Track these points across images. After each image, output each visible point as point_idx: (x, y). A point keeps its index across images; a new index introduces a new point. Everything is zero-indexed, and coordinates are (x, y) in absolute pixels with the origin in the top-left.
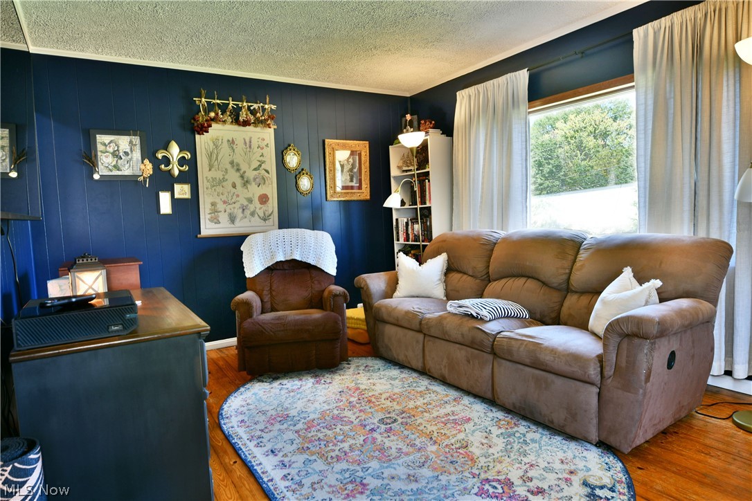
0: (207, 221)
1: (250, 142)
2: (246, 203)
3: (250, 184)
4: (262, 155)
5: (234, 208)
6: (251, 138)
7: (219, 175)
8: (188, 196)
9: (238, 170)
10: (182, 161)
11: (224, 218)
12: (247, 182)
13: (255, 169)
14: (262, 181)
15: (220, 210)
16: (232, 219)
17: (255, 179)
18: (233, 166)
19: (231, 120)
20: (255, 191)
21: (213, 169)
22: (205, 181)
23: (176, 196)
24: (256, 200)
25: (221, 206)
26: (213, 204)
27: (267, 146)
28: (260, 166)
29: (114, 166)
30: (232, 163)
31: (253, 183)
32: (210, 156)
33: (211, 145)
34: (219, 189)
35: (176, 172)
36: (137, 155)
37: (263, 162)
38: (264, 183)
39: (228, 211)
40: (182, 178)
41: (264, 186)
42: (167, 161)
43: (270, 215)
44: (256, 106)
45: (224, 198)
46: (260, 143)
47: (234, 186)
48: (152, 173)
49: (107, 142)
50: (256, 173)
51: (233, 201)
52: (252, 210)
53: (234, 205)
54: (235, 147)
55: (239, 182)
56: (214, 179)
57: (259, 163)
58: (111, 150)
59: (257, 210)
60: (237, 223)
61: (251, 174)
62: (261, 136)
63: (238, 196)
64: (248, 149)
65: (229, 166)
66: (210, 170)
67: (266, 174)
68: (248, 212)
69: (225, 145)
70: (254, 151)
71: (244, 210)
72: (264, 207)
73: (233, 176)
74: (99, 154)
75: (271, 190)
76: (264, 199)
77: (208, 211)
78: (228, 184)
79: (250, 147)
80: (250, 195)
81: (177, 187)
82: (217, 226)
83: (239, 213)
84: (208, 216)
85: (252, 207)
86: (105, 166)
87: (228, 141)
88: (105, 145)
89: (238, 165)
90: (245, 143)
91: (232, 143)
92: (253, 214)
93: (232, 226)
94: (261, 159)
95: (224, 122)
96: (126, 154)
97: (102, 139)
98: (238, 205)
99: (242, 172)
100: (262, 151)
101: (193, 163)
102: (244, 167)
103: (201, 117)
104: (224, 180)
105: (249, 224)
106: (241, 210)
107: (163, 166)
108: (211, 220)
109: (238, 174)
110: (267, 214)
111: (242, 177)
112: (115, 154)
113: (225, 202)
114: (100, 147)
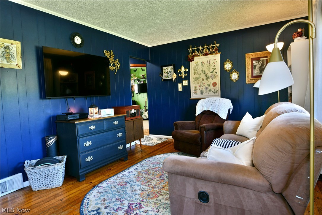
0: (193, 93)
1: (210, 61)
2: (207, 86)
3: (209, 79)
4: (214, 66)
5: (203, 88)
6: (210, 60)
7: (197, 76)
8: (187, 84)
9: (205, 73)
10: (185, 72)
11: (199, 92)
12: (208, 78)
13: (211, 72)
14: (214, 77)
15: (197, 89)
16: (202, 93)
17: (211, 76)
18: (203, 72)
19: (201, 54)
20: (211, 81)
21: (195, 74)
22: (193, 78)
23: (183, 85)
24: (211, 85)
25: (198, 88)
26: (195, 87)
27: (217, 62)
28: (214, 70)
29: (167, 76)
30: (202, 71)
31: (210, 78)
32: (194, 69)
33: (195, 65)
34: (197, 81)
35: (183, 76)
36: (173, 72)
37: (215, 69)
38: (215, 78)
39: (201, 89)
40: (185, 78)
41: (215, 79)
42: (181, 73)
43: (217, 91)
44: (210, 46)
45: (199, 85)
46: (214, 61)
47: (203, 80)
48: (176, 77)
49: (165, 69)
50: (212, 74)
51: (202, 85)
52: (210, 89)
53: (203, 87)
54: (203, 64)
55: (205, 78)
56: (196, 78)
57: (213, 70)
58: (166, 71)
59: (212, 89)
60: (204, 94)
61: (209, 74)
62: (214, 58)
63: (204, 84)
64: (209, 64)
65: (201, 72)
66: (194, 74)
67: (216, 74)
68: (208, 90)
69: (200, 64)
70: (211, 65)
71: (206, 89)
72: (215, 88)
73: (203, 76)
74: (163, 73)
75: (218, 80)
76: (215, 84)
77: (193, 90)
78: (201, 79)
79: (210, 63)
80: (209, 83)
81: (184, 82)
82: (196, 95)
83: (204, 90)
84: (193, 92)
85: (209, 88)
86: (165, 76)
87: (201, 62)
88: (165, 70)
89: (205, 71)
90: (208, 62)
91: (202, 63)
92: (210, 91)
93: (202, 95)
94: (214, 67)
95: (199, 55)
96: (170, 72)
97: (164, 68)
98: (204, 87)
99: (206, 74)
100: (214, 64)
101: (189, 73)
102: (207, 72)
103: (190, 56)
104: (199, 78)
105: (208, 95)
106: (205, 89)
107: (179, 75)
108: (194, 93)
109: (205, 75)
110: (216, 90)
111: (206, 76)
112: (168, 73)
113: (199, 86)
114: (164, 71)
